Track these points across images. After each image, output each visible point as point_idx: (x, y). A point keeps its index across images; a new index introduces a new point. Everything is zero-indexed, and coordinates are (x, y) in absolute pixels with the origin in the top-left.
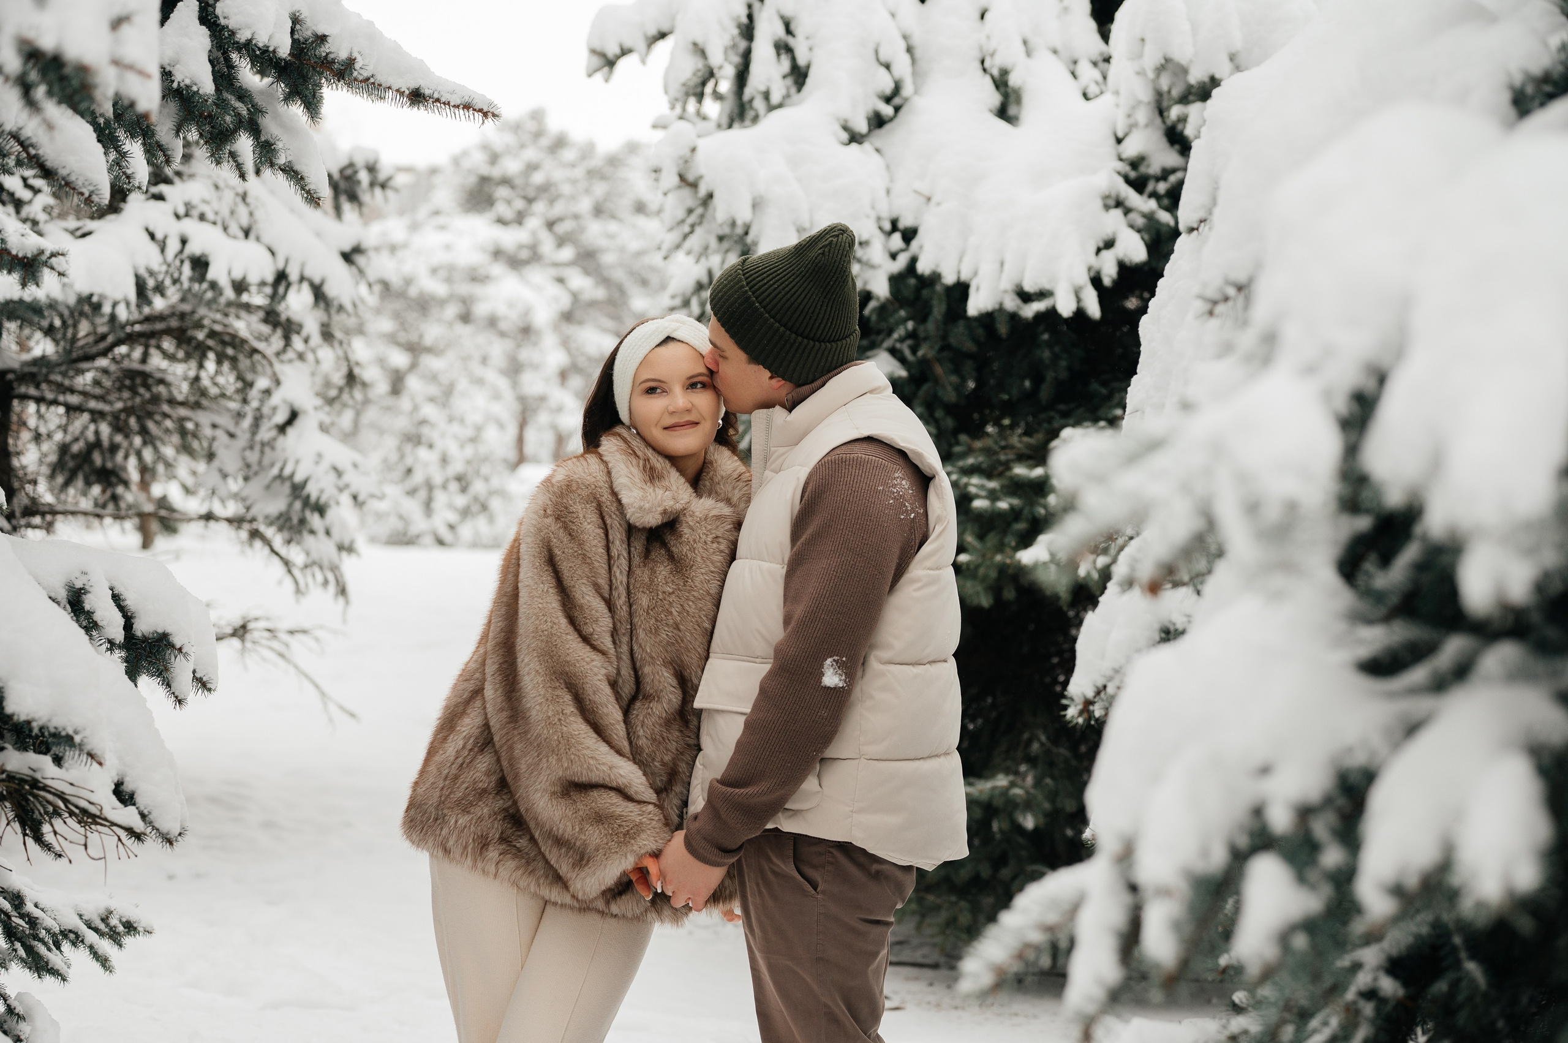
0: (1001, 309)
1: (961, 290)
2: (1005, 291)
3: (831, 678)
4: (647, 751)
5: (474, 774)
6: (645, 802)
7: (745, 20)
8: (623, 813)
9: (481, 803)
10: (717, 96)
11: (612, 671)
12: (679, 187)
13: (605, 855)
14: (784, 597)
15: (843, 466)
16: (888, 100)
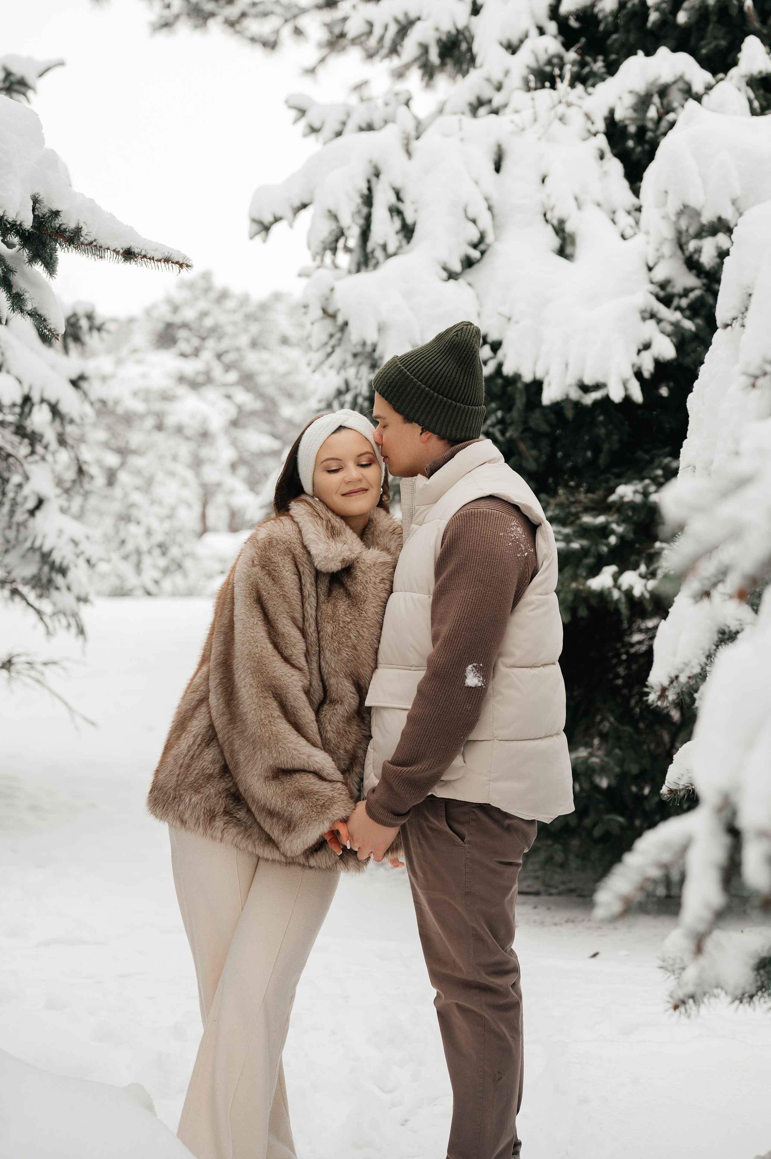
0: (567, 400)
1: (537, 386)
2: (570, 386)
3: (472, 680)
4: (333, 742)
5: (202, 763)
6: (334, 781)
7: (365, 192)
8: (320, 790)
9: (208, 785)
10: (347, 250)
11: (306, 682)
12: (323, 318)
13: (307, 822)
14: (431, 620)
15: (473, 518)
16: (475, 246)
